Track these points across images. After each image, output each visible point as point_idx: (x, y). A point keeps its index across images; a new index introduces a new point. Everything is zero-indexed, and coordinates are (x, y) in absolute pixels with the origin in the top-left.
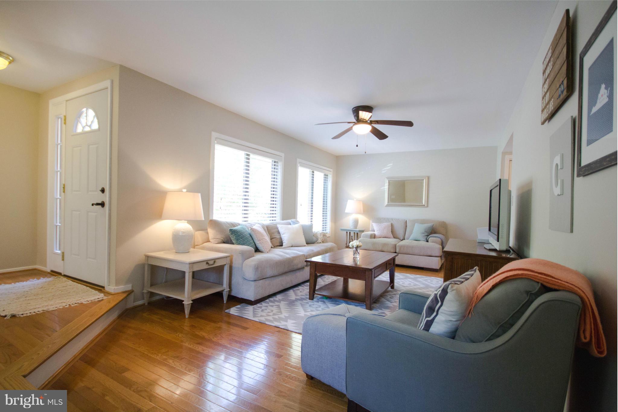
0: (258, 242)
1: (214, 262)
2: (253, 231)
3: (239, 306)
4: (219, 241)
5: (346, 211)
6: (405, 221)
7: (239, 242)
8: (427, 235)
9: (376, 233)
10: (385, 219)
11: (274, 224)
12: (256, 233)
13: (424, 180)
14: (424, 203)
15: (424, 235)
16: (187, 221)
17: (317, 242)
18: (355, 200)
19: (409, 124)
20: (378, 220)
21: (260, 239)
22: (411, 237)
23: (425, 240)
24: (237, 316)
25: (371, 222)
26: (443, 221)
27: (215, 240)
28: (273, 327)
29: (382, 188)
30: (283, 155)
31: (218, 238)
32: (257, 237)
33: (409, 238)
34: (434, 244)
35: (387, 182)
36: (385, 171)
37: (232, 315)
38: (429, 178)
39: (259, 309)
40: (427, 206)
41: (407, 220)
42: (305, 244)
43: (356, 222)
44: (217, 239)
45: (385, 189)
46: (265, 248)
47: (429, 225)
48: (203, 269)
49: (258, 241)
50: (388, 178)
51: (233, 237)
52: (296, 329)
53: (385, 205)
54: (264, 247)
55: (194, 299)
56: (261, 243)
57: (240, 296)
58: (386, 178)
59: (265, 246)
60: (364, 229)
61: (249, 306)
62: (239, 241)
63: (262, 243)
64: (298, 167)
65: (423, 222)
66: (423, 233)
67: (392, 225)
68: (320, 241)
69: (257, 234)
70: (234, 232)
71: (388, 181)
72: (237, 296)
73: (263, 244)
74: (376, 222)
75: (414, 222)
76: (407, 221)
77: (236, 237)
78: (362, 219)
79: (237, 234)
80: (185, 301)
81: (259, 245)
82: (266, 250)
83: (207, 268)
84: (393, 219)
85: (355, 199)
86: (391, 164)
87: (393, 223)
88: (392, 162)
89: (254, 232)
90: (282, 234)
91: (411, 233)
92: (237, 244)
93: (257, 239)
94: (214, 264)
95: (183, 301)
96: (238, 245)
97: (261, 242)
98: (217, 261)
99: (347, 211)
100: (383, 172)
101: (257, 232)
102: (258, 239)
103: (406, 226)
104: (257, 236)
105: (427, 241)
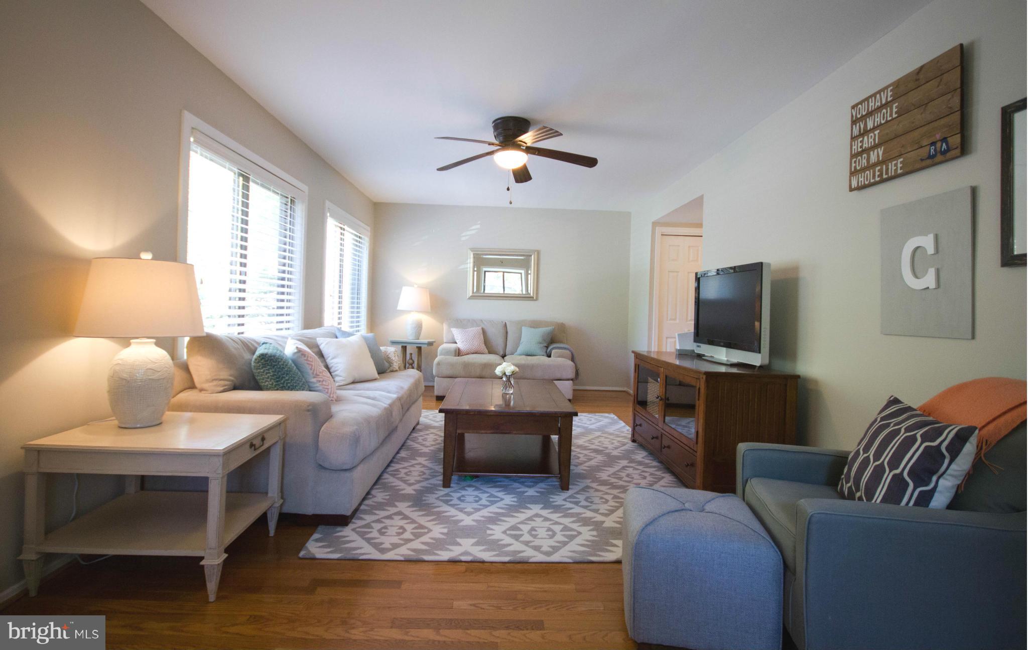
0: (314, 380)
1: (263, 439)
2: (302, 355)
3: (316, 536)
4: (225, 386)
5: (399, 308)
6: (504, 323)
7: (283, 383)
8: (546, 346)
9: (460, 345)
10: (469, 320)
11: (309, 338)
12: (309, 359)
13: (532, 256)
14: (532, 294)
15: (542, 345)
16: (154, 340)
17: (391, 369)
18: (416, 286)
19: (590, 162)
20: (460, 323)
21: (318, 373)
22: (521, 349)
23: (545, 354)
24: (338, 559)
25: (445, 326)
26: (562, 323)
27: (215, 383)
28: (445, 563)
29: (462, 267)
30: (305, 188)
31: (222, 377)
32: (311, 369)
33: (516, 351)
34: (560, 359)
35: (472, 256)
36: (467, 237)
37: (327, 561)
38: (538, 252)
39: (371, 532)
40: (537, 299)
41: (507, 322)
42: (377, 376)
43: (419, 327)
44: (221, 380)
45: (467, 268)
46: (330, 391)
47: (549, 329)
48: (245, 461)
49: (314, 377)
50: (472, 250)
51: (267, 373)
52: (494, 556)
53: (468, 297)
54: (328, 389)
55: (229, 544)
56: (320, 381)
57: (309, 510)
58: (469, 251)
59: (330, 387)
60: (434, 340)
61: (339, 529)
62: (282, 381)
63: (323, 381)
64: (327, 218)
65: (535, 324)
66: (540, 343)
67: (484, 332)
68: (396, 366)
69: (312, 362)
70: (271, 360)
71: (474, 254)
72: (300, 513)
73: (324, 383)
74: (457, 327)
75: (521, 324)
76: (507, 324)
77: (275, 372)
78: (428, 322)
79: (276, 365)
80: (205, 558)
81: (318, 385)
82: (333, 397)
83: (252, 456)
84: (483, 321)
85: (416, 284)
86: (478, 226)
87: (483, 326)
88: (479, 222)
89: (306, 358)
90: (332, 359)
91: (517, 344)
92: (277, 390)
93: (313, 374)
94: (263, 445)
95: (202, 558)
96: (279, 391)
97: (322, 379)
98: (266, 436)
99: (401, 306)
100: (463, 239)
101: (311, 357)
102: (315, 373)
103: (507, 333)
104: (312, 365)
105: (549, 356)
